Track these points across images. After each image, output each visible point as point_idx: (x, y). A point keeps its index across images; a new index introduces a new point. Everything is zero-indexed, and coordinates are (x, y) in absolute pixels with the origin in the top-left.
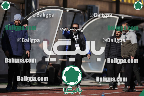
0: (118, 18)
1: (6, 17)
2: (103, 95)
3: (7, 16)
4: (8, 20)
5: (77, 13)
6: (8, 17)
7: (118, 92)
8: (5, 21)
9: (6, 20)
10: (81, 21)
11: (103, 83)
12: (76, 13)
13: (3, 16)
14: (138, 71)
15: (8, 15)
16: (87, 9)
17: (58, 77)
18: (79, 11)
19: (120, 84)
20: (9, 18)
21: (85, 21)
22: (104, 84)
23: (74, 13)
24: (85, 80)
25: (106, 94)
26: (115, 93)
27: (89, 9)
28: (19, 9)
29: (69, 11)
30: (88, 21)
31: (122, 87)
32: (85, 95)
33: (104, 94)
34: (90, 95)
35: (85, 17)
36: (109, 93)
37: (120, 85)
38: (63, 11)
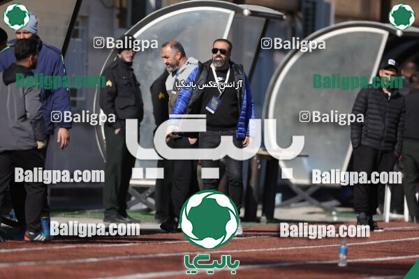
0: (386, 34)
1: (75, 27)
2: (343, 247)
3: (78, 24)
4: (82, 38)
5: (272, 20)
6: (80, 28)
8: (72, 39)
9: (76, 36)
11: (343, 215)
12: (269, 19)
13: (68, 27)
15: (80, 24)
16: (299, 8)
19: (390, 218)
20: (83, 30)
22: (346, 217)
23: (264, 19)
24: (293, 205)
25: (350, 246)
26: (377, 244)
27: (307, 9)
28: (113, 7)
29: (249, 12)
31: (396, 226)
32: (294, 248)
33: (344, 244)
34: (306, 247)
35: (294, 30)
36: (360, 244)
37: (390, 221)
38: (232, 13)
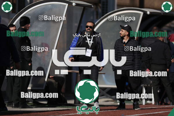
0: (142, 13)
7: (143, 114)
10: (92, 18)
12: (85, 7)
14: (170, 85)
16: (100, 2)
17: (61, 94)
18: (89, 4)
21: (97, 19)
23: (83, 7)
27: (103, 2)
29: (75, 4)
30: (102, 18)
35: (97, 12)
37: (145, 104)
38: (67, 5)
